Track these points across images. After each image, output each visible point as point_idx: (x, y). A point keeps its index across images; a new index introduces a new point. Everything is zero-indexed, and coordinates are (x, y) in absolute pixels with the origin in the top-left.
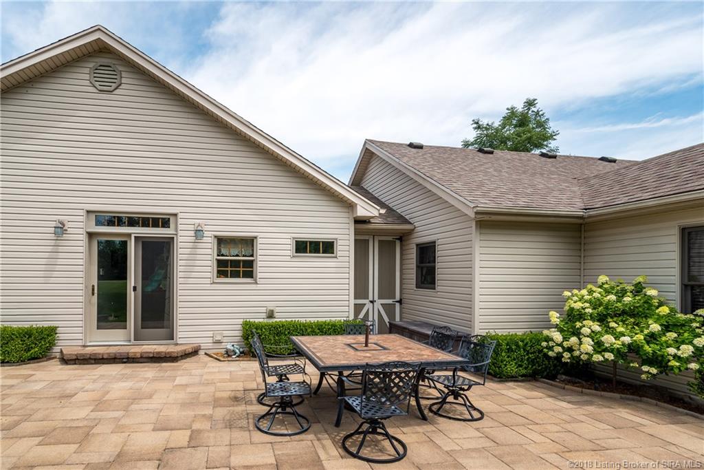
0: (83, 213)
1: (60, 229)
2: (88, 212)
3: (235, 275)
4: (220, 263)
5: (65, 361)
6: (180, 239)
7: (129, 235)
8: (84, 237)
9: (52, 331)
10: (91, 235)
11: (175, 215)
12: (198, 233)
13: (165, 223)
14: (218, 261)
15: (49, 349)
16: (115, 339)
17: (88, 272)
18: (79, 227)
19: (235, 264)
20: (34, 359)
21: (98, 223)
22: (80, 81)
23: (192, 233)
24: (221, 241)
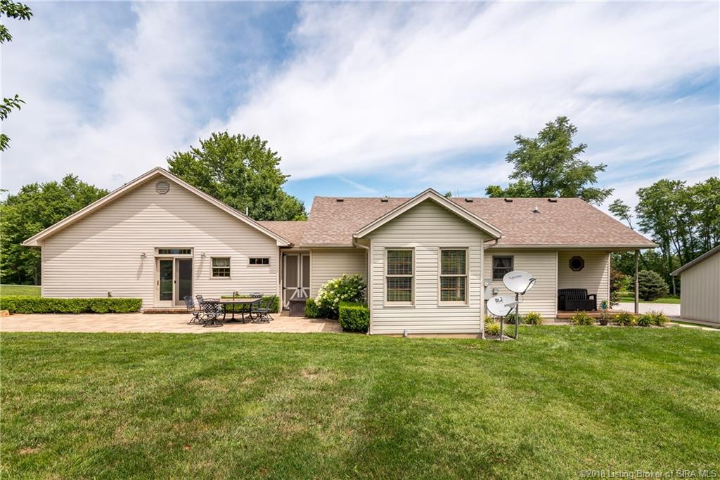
0: (153, 249)
1: (144, 256)
2: (155, 248)
3: (222, 275)
4: (214, 270)
5: (145, 313)
6: (195, 259)
7: (173, 258)
8: (154, 259)
9: (140, 300)
10: (156, 258)
11: (193, 248)
12: (203, 256)
13: (189, 251)
14: (214, 269)
15: (139, 308)
16: (167, 305)
17: (155, 275)
18: (152, 255)
19: (222, 270)
20: (132, 312)
21: (160, 253)
22: (152, 190)
23: (200, 256)
24: (214, 259)
